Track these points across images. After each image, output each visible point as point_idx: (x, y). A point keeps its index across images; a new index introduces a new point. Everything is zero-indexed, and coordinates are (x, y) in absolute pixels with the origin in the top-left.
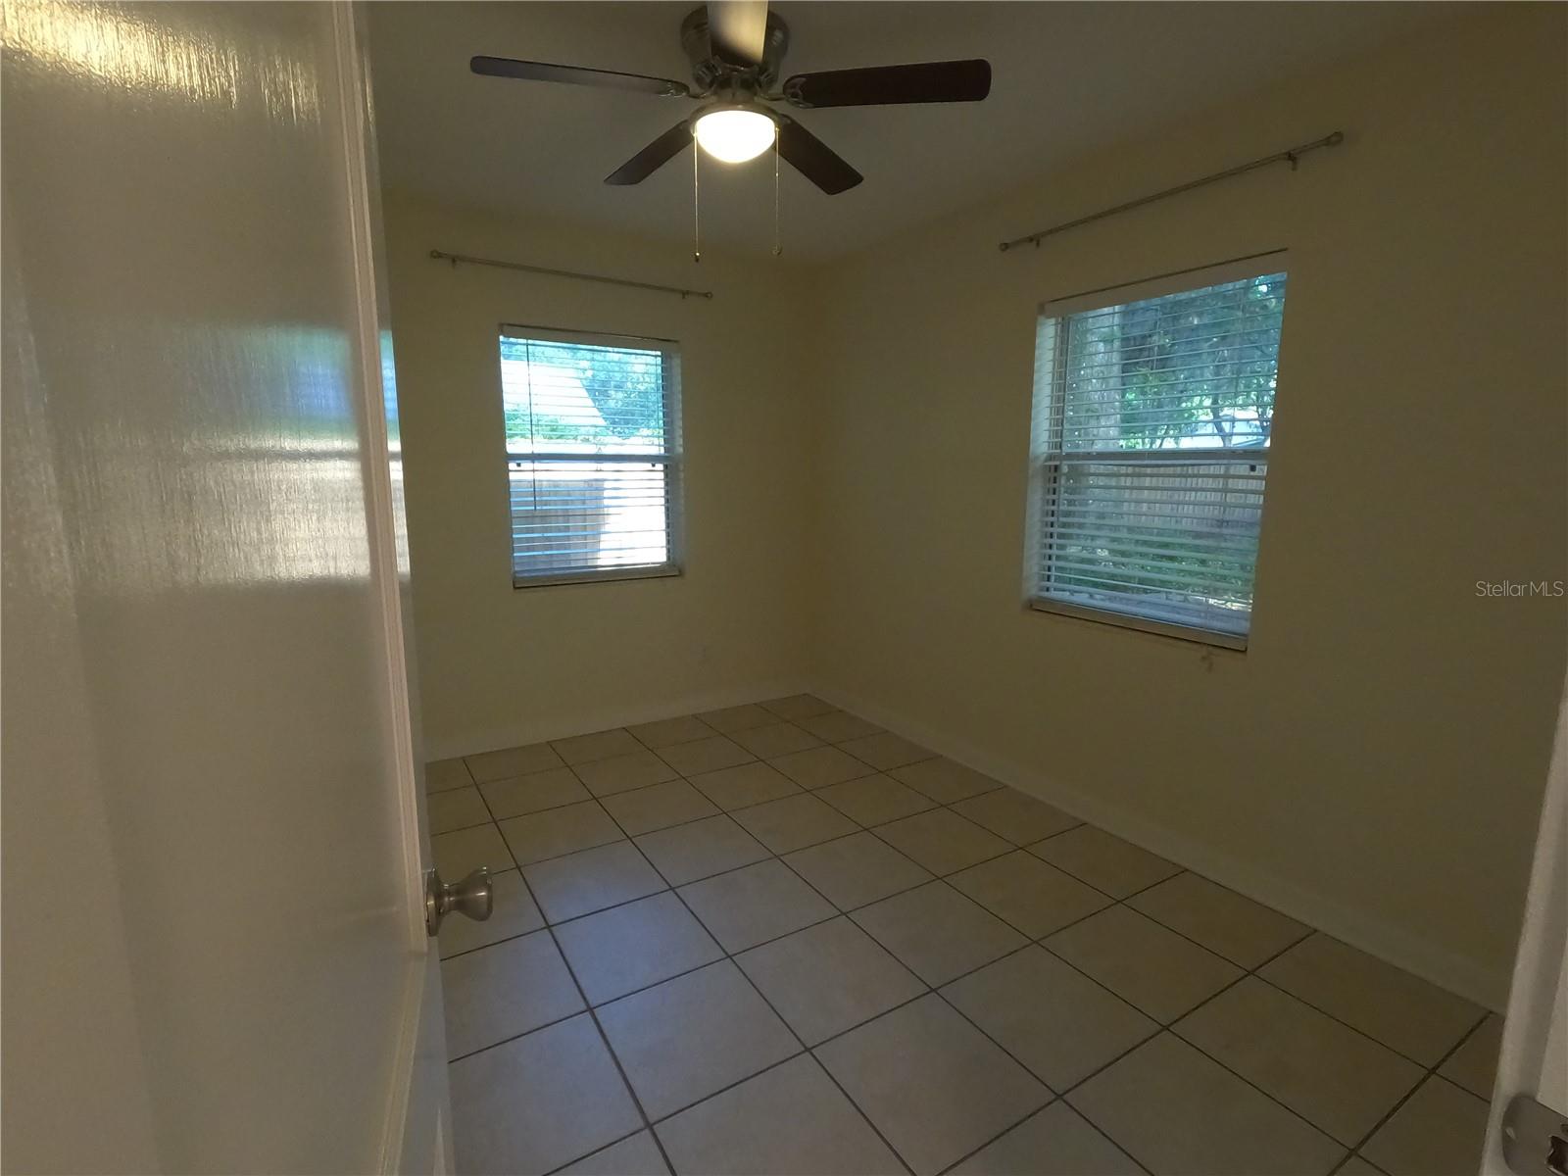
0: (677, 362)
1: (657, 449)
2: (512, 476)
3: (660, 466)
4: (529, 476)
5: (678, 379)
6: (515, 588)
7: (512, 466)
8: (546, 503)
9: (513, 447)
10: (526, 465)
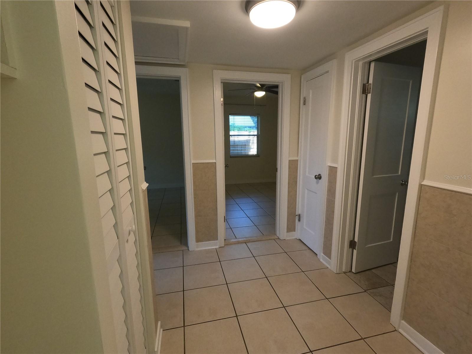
0: (259, 118)
1: (256, 134)
2: (230, 139)
3: (256, 137)
4: (233, 138)
5: (259, 121)
6: (230, 157)
7: (231, 137)
8: (236, 143)
9: (230, 134)
10: (233, 137)
